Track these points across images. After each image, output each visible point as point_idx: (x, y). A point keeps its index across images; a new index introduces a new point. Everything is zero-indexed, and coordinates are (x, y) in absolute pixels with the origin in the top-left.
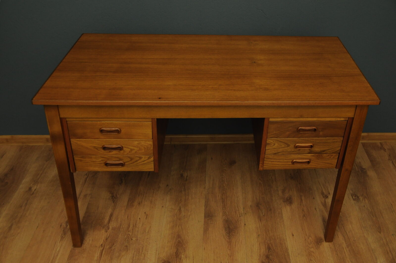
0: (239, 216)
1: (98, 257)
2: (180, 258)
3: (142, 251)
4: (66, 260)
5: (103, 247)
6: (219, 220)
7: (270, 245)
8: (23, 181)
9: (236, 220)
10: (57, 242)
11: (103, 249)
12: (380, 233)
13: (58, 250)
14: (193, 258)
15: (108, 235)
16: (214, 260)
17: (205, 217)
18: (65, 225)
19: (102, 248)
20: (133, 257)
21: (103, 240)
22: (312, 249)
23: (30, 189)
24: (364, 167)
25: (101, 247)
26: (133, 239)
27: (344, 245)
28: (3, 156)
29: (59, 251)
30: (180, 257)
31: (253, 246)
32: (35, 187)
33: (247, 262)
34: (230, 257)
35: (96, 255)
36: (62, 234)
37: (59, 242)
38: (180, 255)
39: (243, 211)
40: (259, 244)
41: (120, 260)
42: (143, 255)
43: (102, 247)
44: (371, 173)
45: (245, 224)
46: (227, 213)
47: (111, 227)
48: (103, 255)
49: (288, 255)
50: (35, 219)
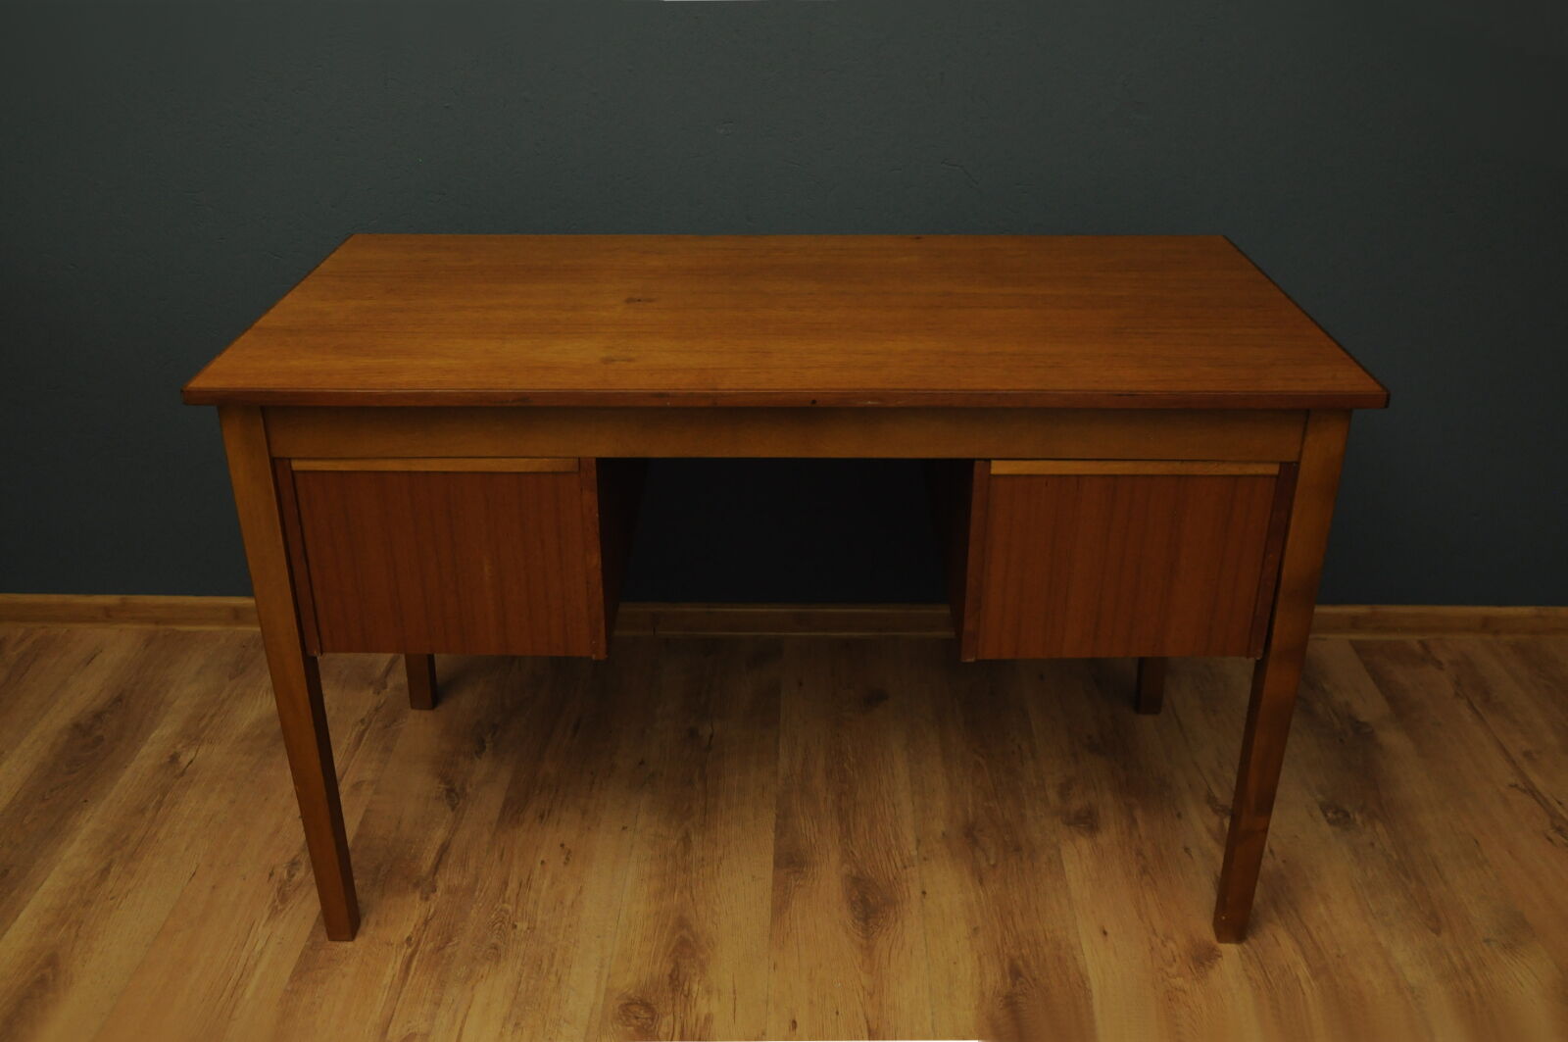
0: (899, 864)
1: (396, 978)
2: (686, 993)
3: (552, 965)
4: (287, 980)
5: (414, 946)
6: (829, 877)
7: (1020, 963)
8: (153, 735)
9: (891, 877)
10: (256, 923)
11: (412, 956)
12: (1437, 932)
13: (258, 948)
14: (735, 994)
15: (432, 910)
16: (811, 1002)
17: (777, 864)
18: (285, 874)
19: (410, 950)
20: (520, 982)
21: (415, 926)
22: (1179, 981)
23: (174, 759)
24: (1364, 719)
25: (405, 945)
26: (519, 925)
27: (1303, 971)
28: (92, 659)
29: (261, 952)
30: (686, 988)
31: (955, 963)
32: (191, 754)
33: (933, 1014)
34: (871, 995)
35: (389, 972)
36: (274, 901)
37: (263, 922)
38: (687, 984)
39: (917, 849)
40: (979, 958)
41: (473, 988)
42: (553, 978)
43: (410, 945)
44: (1393, 738)
45: (924, 893)
46: (857, 854)
47: (441, 885)
48: (412, 972)
50: (187, 849)
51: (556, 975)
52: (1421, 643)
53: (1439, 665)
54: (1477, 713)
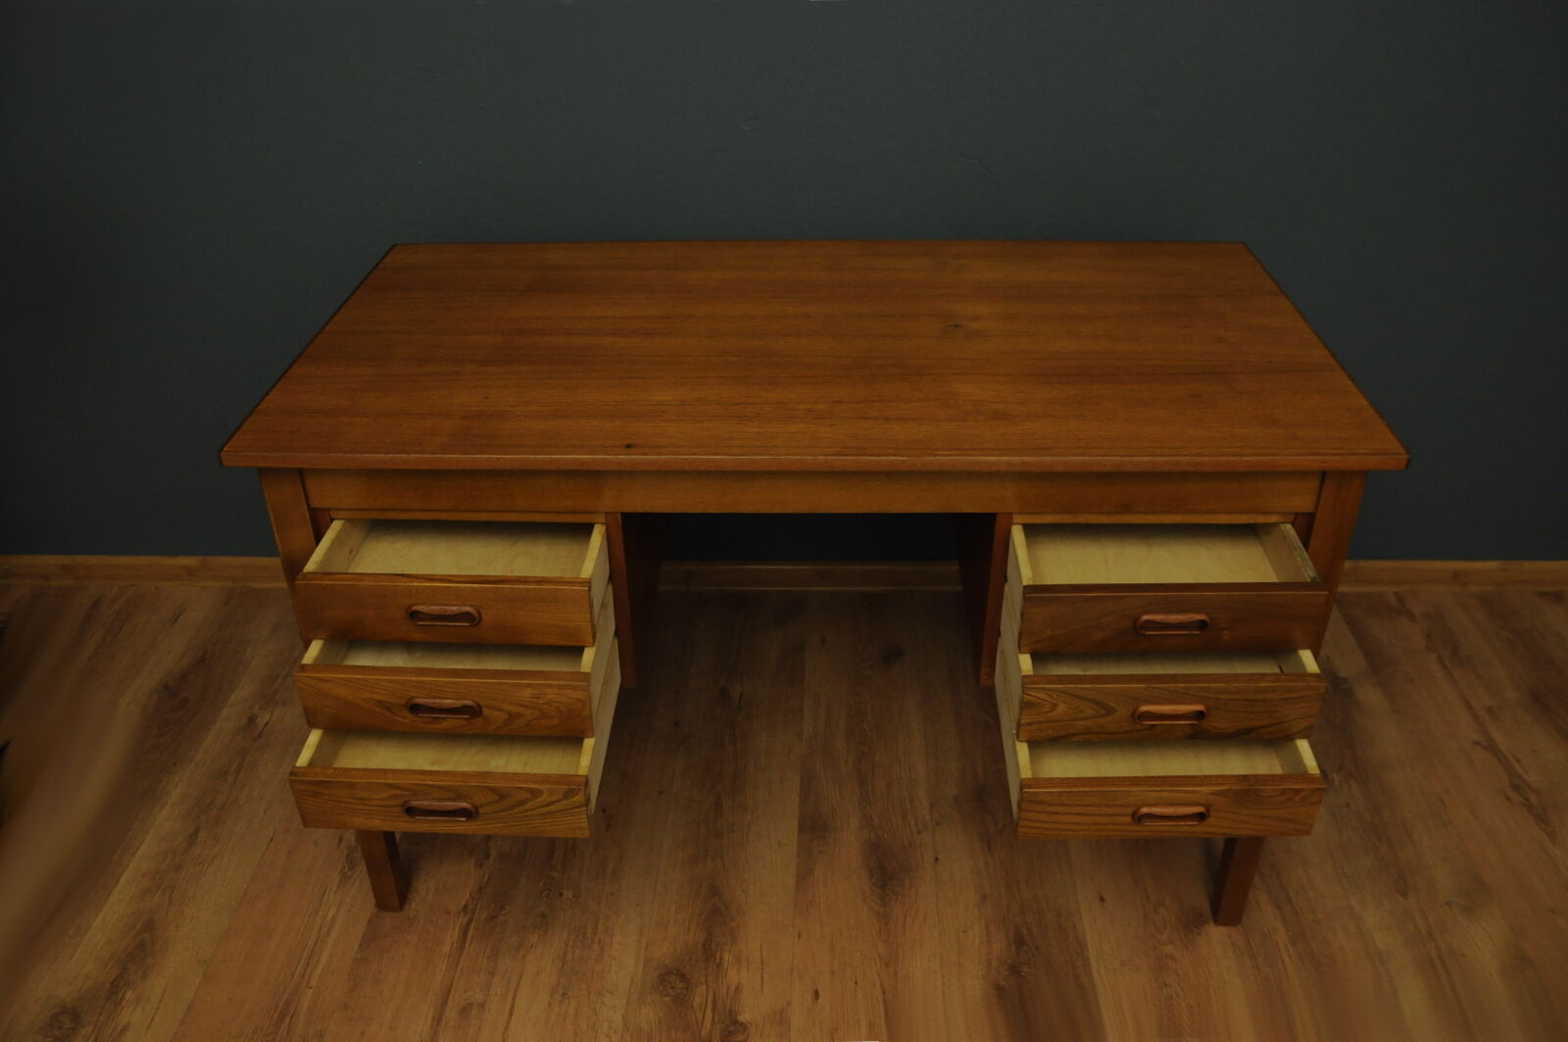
0: (914, 829)
1: (455, 945)
2: (718, 961)
3: (595, 934)
4: (356, 948)
5: (470, 915)
6: (849, 845)
7: (1024, 931)
8: (233, 697)
9: (907, 843)
10: (328, 890)
11: (470, 921)
12: (1405, 896)
13: (330, 915)
14: (762, 963)
15: (486, 877)
16: (833, 972)
17: (801, 830)
18: (353, 839)
19: (466, 919)
20: (566, 952)
21: (470, 894)
22: (1169, 949)
23: (252, 720)
24: (1343, 674)
25: (462, 914)
26: (564, 892)
27: (1281, 937)
28: (178, 617)
29: (334, 919)
30: (718, 956)
31: (964, 932)
32: (267, 716)
33: (944, 984)
34: (887, 965)
35: (448, 940)
36: (344, 867)
37: (334, 888)
38: (718, 953)
39: (931, 814)
40: (987, 926)
41: (524, 957)
42: (596, 947)
43: (466, 913)
44: (1369, 695)
45: (937, 859)
46: (875, 820)
47: (494, 853)
48: (468, 941)
49: (1087, 965)
50: (265, 812)
51: (600, 943)
52: (1397, 594)
53: (1412, 617)
54: (1445, 667)
